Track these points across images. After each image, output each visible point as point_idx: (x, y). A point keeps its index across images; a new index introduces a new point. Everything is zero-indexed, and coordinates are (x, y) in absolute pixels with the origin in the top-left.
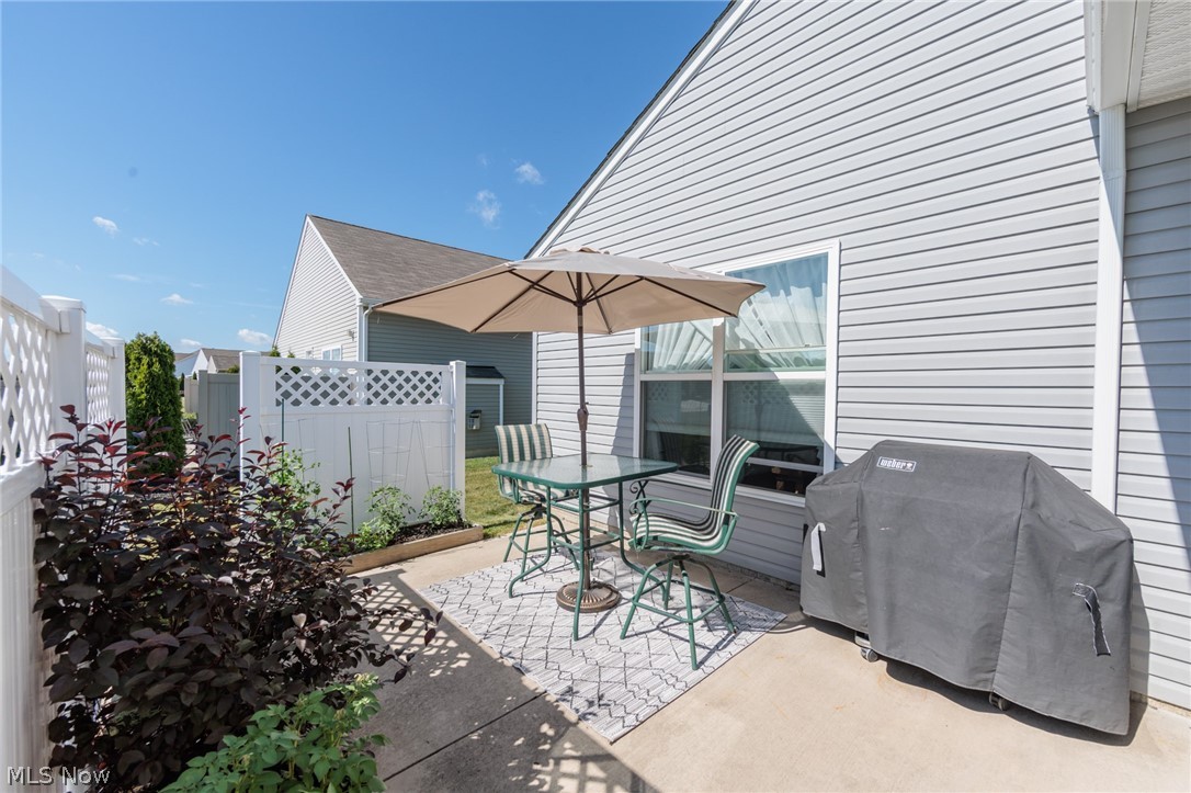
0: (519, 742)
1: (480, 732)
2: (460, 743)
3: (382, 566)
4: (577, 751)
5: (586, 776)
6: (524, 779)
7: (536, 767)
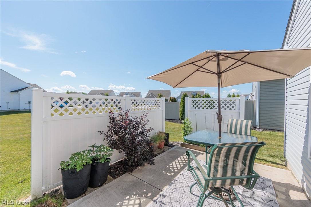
0: (145, 191)
1: (147, 184)
2: (143, 182)
3: (202, 151)
4: (142, 202)
5: (134, 205)
6: (134, 194)
7: (137, 195)
